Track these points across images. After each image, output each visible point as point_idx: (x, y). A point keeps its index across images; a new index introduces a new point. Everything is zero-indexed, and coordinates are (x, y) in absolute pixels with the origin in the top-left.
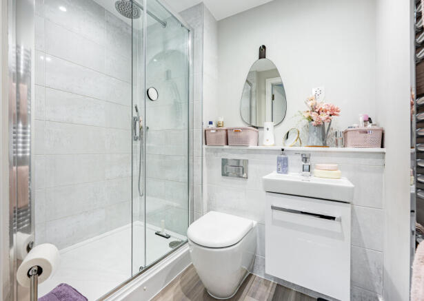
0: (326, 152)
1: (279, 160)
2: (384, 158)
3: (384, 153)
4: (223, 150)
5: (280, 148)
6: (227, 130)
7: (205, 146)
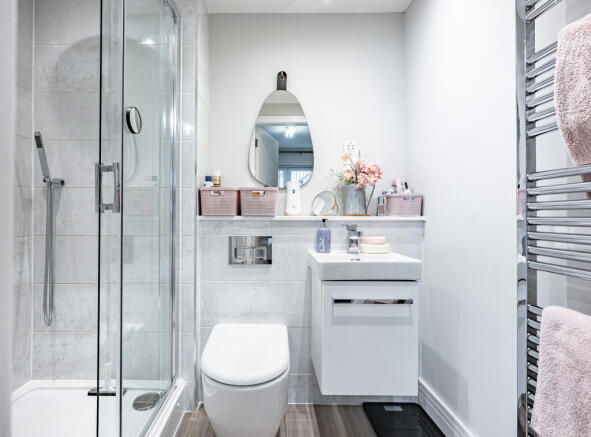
0: (370, 222)
1: (320, 234)
2: (423, 227)
3: (424, 222)
4: (231, 222)
5: (320, 218)
6: (239, 192)
7: (199, 217)
